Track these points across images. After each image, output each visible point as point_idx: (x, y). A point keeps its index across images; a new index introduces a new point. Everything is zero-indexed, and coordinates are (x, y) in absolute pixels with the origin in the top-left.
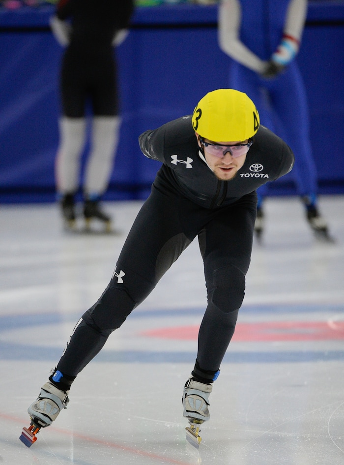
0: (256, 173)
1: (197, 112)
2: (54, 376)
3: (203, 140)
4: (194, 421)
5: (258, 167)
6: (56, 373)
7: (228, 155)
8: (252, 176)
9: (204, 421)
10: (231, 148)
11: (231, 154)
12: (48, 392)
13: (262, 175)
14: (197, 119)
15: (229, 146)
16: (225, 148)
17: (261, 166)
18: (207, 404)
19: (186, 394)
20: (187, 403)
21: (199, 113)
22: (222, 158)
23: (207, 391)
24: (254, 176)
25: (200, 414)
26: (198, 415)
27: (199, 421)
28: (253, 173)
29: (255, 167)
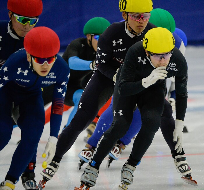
0: (172, 67)
1: (145, 40)
2: (92, 163)
3: (149, 52)
4: (126, 183)
5: (173, 65)
6: (93, 162)
7: (163, 59)
8: (170, 69)
9: (130, 184)
10: (164, 55)
11: (164, 58)
12: (90, 170)
13: (175, 69)
14: (146, 43)
15: (163, 54)
16: (161, 56)
17: (175, 64)
18: (133, 176)
19: (123, 170)
20: (124, 174)
21: (146, 41)
22: (160, 61)
23: (133, 170)
24: (171, 69)
25: (129, 180)
26: (128, 180)
27: (128, 184)
28: (171, 67)
29: (172, 64)
